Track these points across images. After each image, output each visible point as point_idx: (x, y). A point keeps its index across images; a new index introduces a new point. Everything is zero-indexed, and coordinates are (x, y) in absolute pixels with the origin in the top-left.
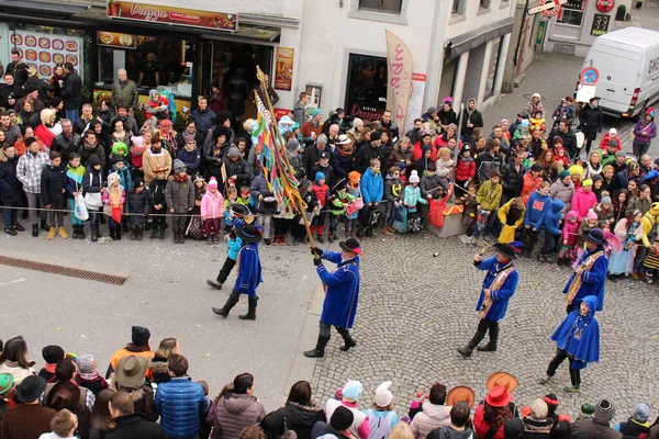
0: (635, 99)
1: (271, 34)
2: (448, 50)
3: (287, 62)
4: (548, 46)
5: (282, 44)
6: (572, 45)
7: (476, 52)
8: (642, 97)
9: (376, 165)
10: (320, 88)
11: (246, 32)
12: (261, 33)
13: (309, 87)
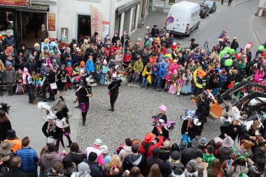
0: (187, 28)
1: (45, 8)
2: (117, 12)
3: (53, 19)
4: (153, 9)
5: (50, 12)
6: (163, 9)
7: (127, 12)
8: (190, 27)
9: (91, 58)
10: (67, 29)
11: (35, 7)
12: (41, 8)
13: (62, 29)
